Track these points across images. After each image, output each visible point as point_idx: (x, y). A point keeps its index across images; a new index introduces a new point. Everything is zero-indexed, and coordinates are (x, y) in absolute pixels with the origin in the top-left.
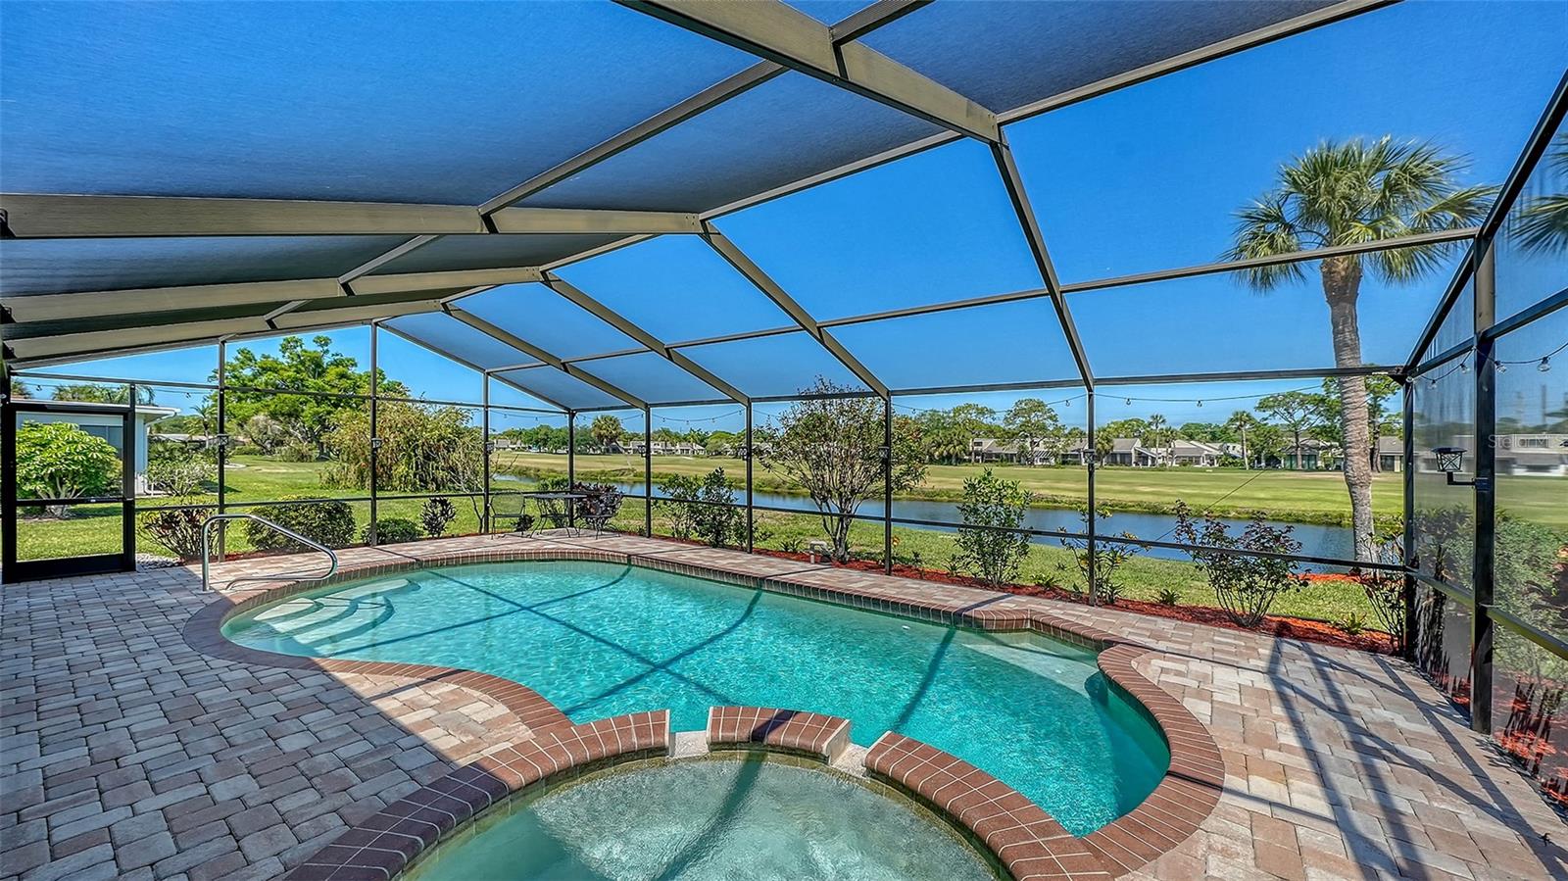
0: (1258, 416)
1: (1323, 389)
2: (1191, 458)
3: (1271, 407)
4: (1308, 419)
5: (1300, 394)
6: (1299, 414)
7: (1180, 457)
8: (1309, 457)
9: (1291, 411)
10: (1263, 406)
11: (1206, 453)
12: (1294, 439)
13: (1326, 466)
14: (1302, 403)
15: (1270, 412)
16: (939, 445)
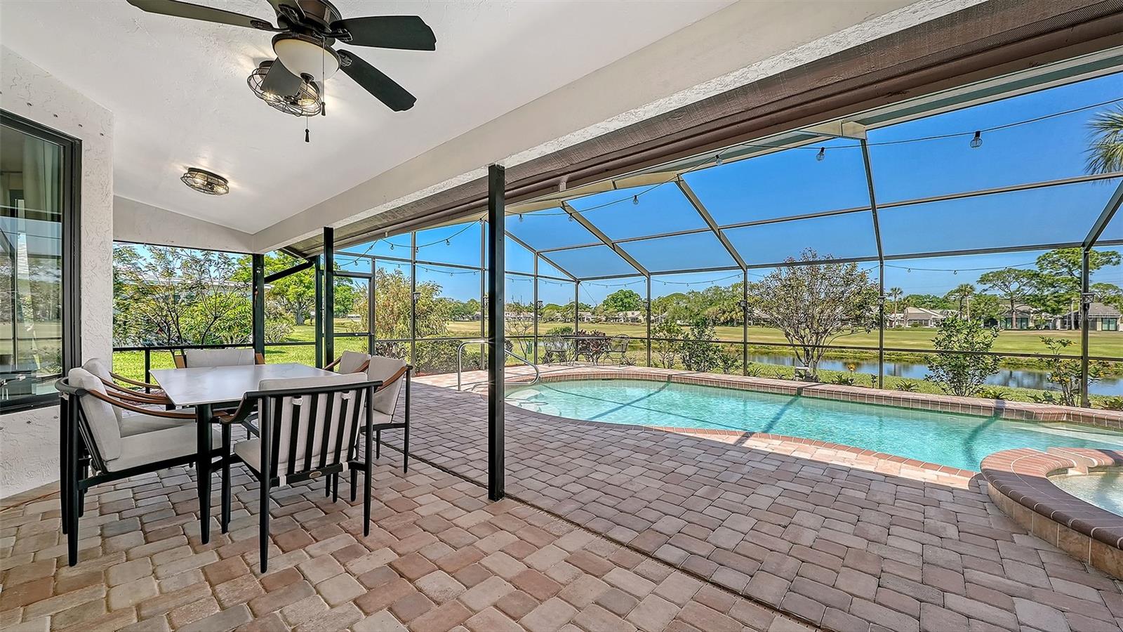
0: (979, 288)
1: (1037, 266)
2: (921, 321)
3: (990, 281)
4: (1023, 290)
5: (1016, 270)
6: (1014, 286)
7: (911, 320)
8: (1022, 320)
9: (1007, 283)
10: (983, 280)
11: (933, 317)
12: (1010, 306)
13: (1036, 326)
14: (1017, 278)
15: (989, 285)
16: (724, 312)
